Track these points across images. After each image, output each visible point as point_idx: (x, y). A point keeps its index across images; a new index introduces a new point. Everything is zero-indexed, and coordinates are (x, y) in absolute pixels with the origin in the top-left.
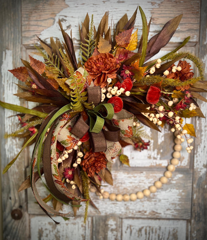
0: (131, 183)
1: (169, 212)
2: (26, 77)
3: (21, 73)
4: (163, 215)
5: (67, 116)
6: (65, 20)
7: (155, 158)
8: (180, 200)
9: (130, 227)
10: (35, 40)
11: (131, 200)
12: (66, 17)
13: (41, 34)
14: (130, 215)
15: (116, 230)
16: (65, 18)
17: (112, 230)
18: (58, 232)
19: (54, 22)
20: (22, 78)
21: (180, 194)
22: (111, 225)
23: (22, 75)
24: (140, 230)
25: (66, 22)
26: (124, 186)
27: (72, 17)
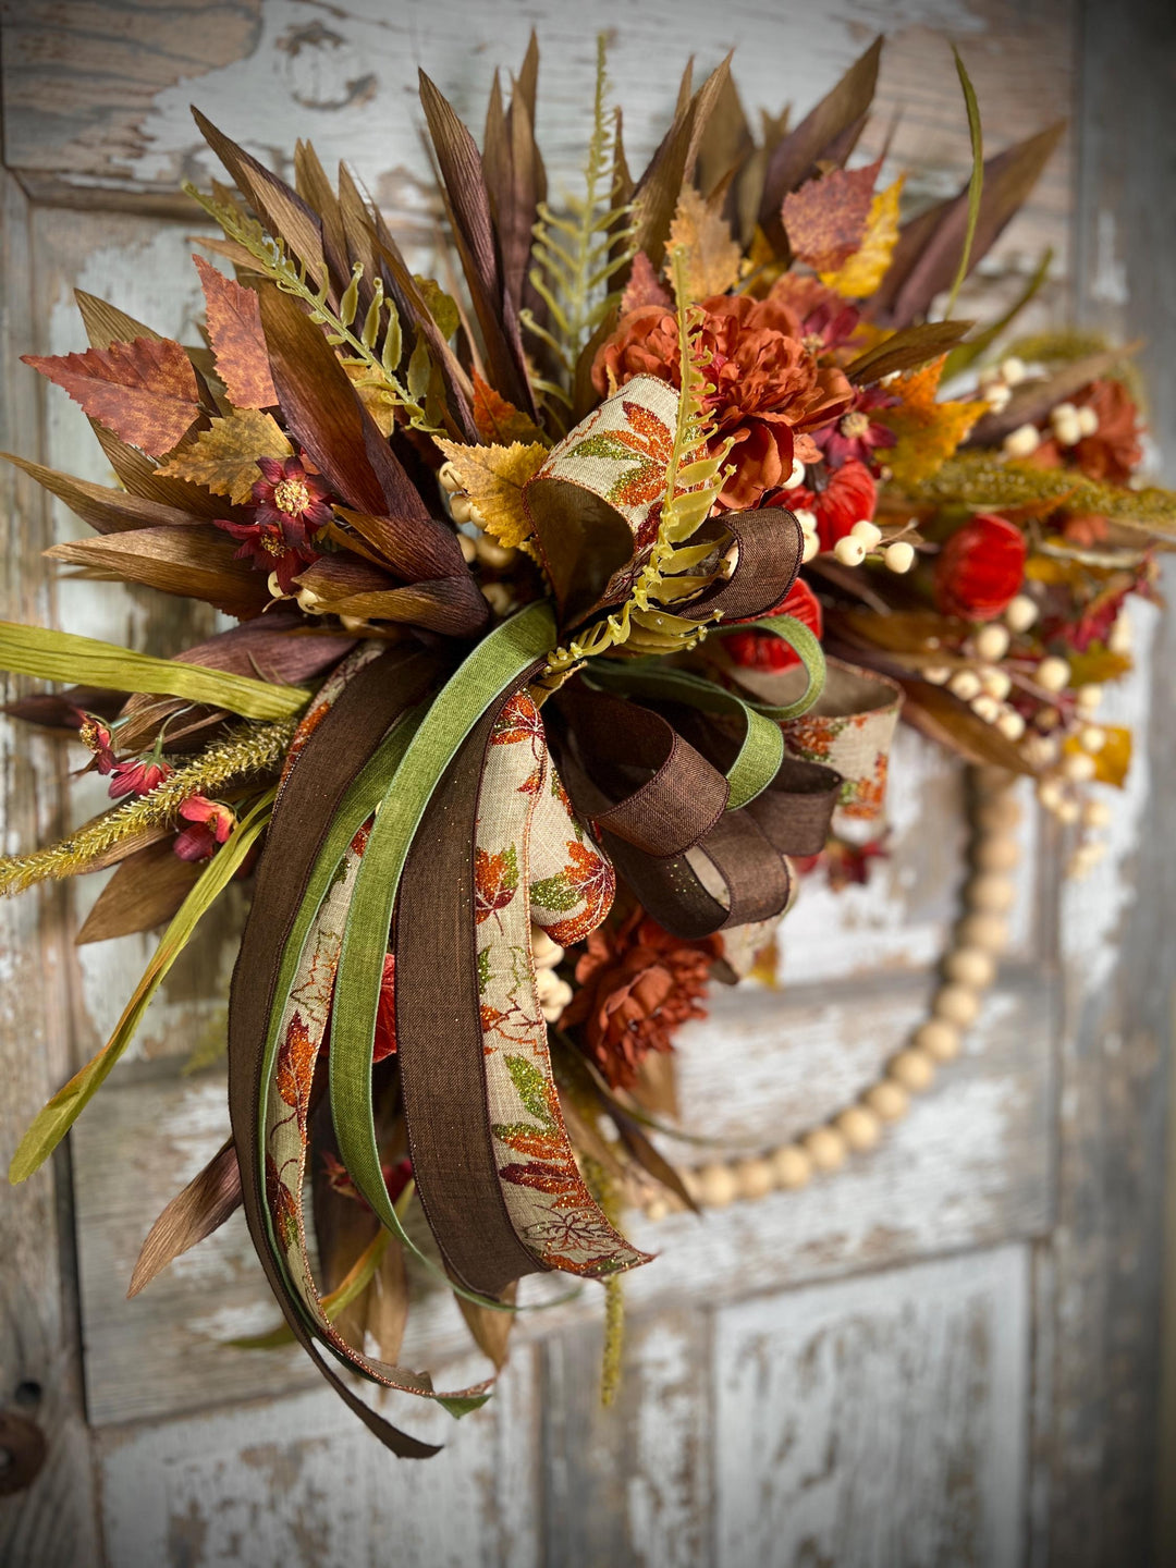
0: (764, 1085)
1: (954, 1216)
2: (174, 418)
3: (133, 387)
4: (928, 1239)
5: (527, 708)
6: (337, 40)
7: (877, 924)
8: (1009, 1135)
9: (756, 1347)
10: (105, 142)
12: (340, 14)
13: (154, 111)
14: (764, 1278)
15: (687, 1387)
16: (332, 24)
17: (667, 1393)
18: (314, 1495)
19: (256, 36)
20: (146, 426)
21: (1004, 1107)
22: (661, 1364)
23: (139, 399)
24: (810, 1353)
25: (345, 49)
26: (727, 1110)
27: (383, 24)
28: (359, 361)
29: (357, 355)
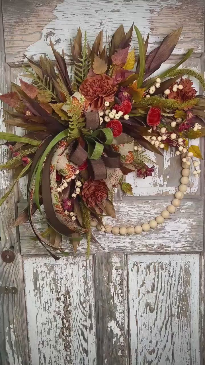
0: (135, 214)
1: (179, 245)
2: (17, 102)
3: (11, 98)
4: (173, 249)
5: (64, 143)
8: (191, 231)
9: (136, 264)
11: (136, 233)
14: (136, 251)
15: (121, 268)
17: (117, 268)
18: (56, 274)
20: (13, 104)
21: (191, 224)
22: (116, 263)
23: (12, 100)
24: (148, 267)
26: (128, 218)
27: (61, 30)
28: (47, 90)
29: (46, 89)
